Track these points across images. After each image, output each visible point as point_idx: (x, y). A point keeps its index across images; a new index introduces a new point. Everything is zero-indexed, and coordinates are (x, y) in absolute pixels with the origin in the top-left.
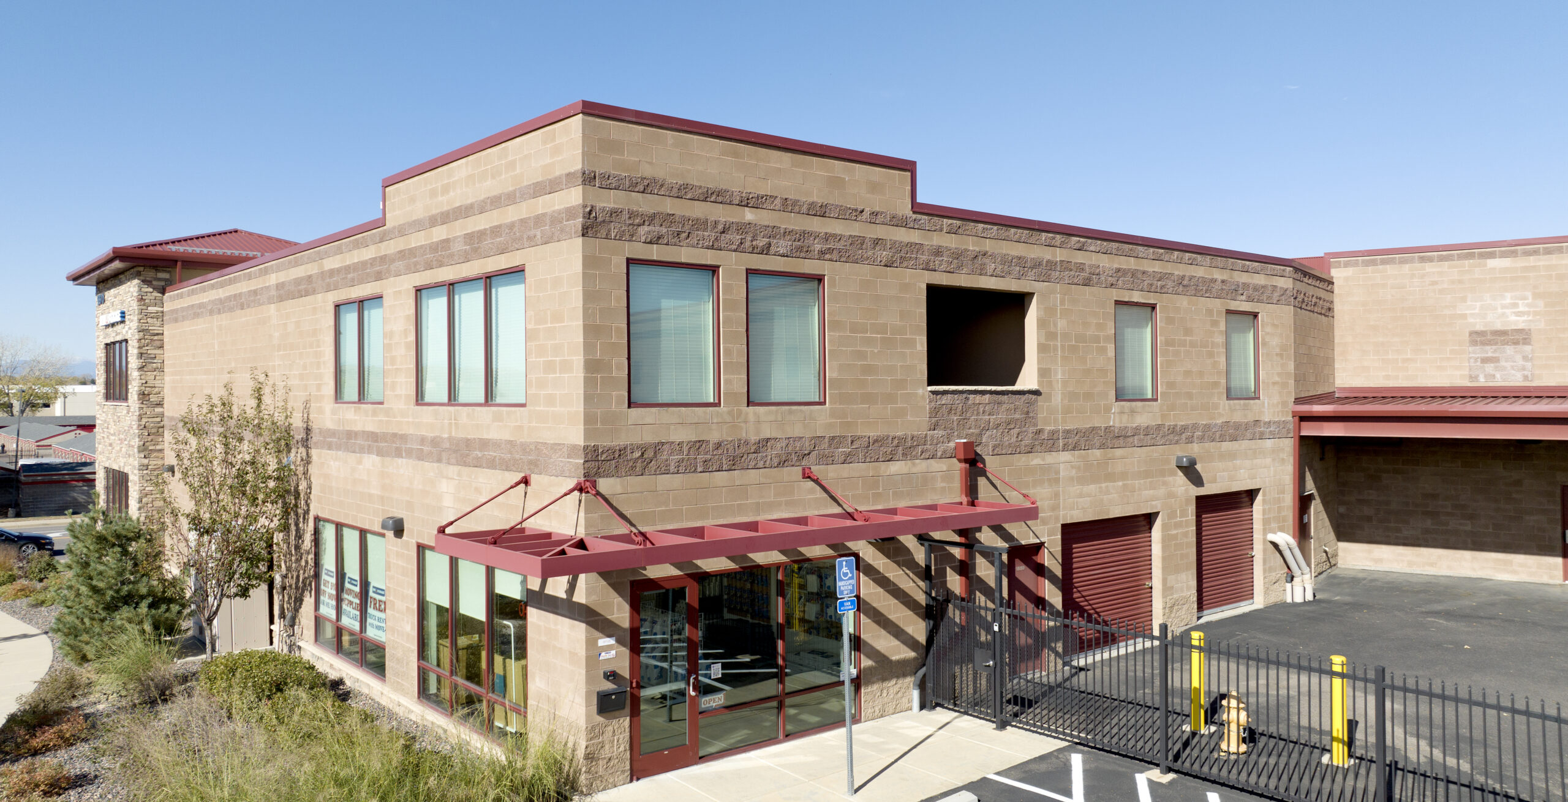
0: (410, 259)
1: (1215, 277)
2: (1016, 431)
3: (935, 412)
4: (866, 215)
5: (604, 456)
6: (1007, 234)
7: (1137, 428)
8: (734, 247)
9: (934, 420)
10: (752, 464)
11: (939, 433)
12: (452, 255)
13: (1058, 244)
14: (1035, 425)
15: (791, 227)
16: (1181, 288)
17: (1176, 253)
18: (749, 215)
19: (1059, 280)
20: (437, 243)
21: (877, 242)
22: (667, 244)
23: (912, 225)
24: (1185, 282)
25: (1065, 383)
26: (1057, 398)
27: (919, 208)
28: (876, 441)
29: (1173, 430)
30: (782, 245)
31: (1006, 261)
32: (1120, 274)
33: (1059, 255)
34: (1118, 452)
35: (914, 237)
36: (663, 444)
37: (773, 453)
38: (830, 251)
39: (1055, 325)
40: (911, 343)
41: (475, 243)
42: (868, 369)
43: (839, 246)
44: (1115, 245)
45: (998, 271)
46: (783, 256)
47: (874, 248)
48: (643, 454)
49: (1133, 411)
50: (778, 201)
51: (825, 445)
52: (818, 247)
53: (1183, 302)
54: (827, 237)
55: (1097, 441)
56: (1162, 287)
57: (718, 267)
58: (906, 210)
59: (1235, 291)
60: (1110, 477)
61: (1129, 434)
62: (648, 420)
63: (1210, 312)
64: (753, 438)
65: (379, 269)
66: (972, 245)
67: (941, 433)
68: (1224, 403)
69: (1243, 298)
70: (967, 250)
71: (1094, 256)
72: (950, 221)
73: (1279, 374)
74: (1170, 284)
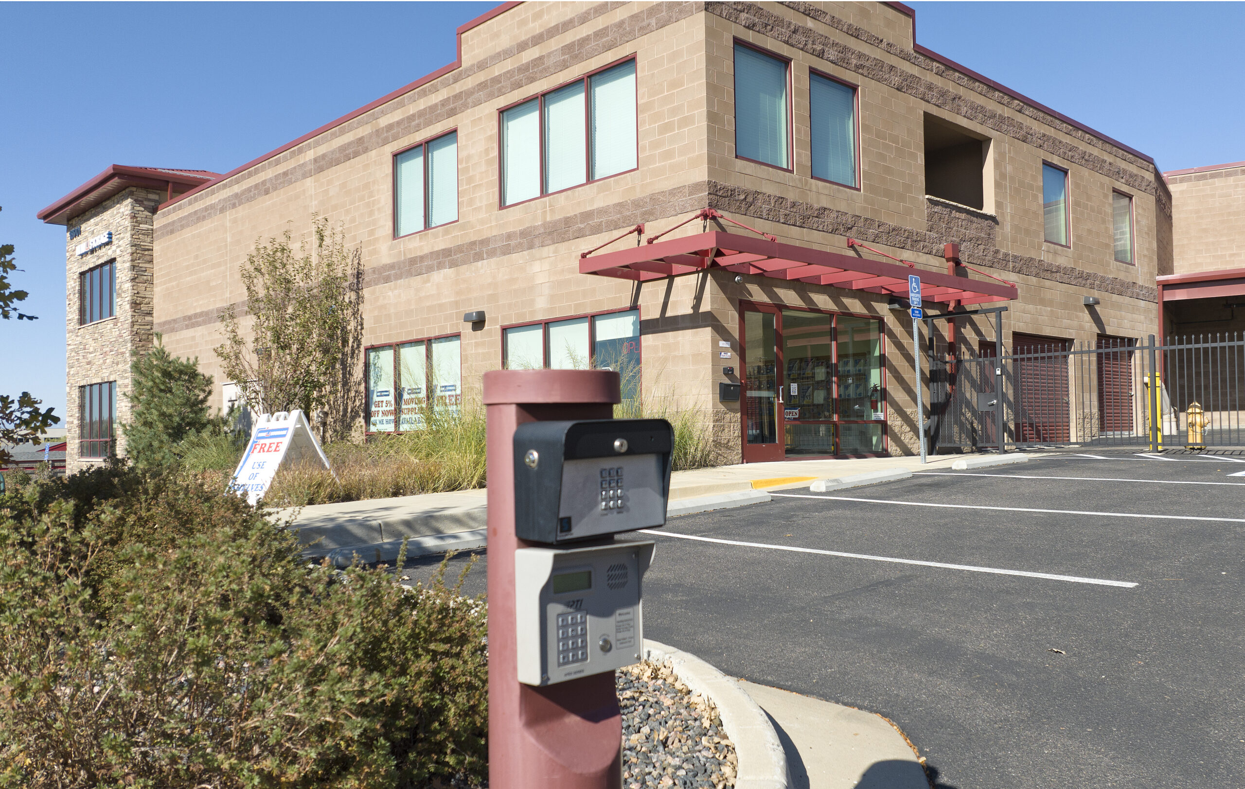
0: (492, 87)
1: (1105, 158)
2: (982, 247)
3: (931, 216)
4: (884, 45)
5: (722, 192)
6: (973, 85)
7: (1059, 267)
8: (801, 46)
9: (930, 223)
10: (815, 226)
11: (934, 235)
12: (546, 69)
13: (1005, 102)
14: (994, 246)
15: (837, 41)
16: (1084, 162)
17: (1080, 132)
18: (810, 23)
19: (1006, 133)
20: (528, 64)
21: (892, 68)
22: (758, 32)
23: (913, 60)
24: (1086, 157)
25: (1012, 217)
26: (1007, 228)
27: (918, 49)
28: (894, 230)
29: (1081, 276)
30: (832, 54)
31: (974, 108)
32: (1045, 139)
33: (1007, 112)
34: (1047, 283)
35: (915, 71)
36: (758, 193)
37: (829, 220)
38: (862, 66)
39: (1005, 168)
40: (913, 156)
41: (574, 52)
42: (888, 170)
43: (868, 64)
44: (1041, 115)
45: (968, 114)
46: (832, 62)
47: (890, 73)
48: (745, 198)
49: (1055, 253)
50: (828, 17)
51: (861, 223)
52: (854, 62)
53: (1085, 172)
54: (860, 56)
55: (1034, 271)
56: (1072, 157)
57: (791, 60)
58: (910, 48)
59: (1119, 174)
60: (1042, 302)
61: (1054, 270)
62: (748, 171)
63: (1102, 185)
64: (816, 206)
65: (453, 107)
66: (952, 88)
67: (935, 235)
68: (1113, 264)
69: (1123, 181)
70: (948, 91)
71: (1029, 120)
72: (938, 65)
73: (1148, 249)
74: (1077, 156)
